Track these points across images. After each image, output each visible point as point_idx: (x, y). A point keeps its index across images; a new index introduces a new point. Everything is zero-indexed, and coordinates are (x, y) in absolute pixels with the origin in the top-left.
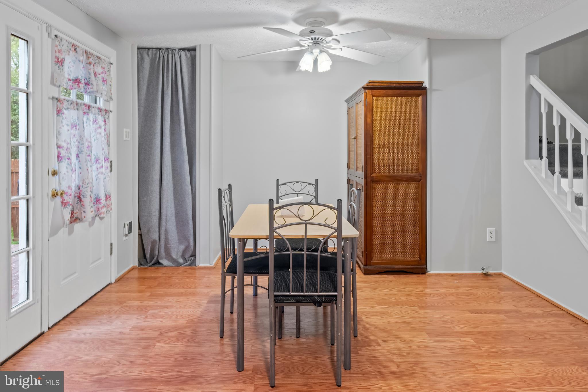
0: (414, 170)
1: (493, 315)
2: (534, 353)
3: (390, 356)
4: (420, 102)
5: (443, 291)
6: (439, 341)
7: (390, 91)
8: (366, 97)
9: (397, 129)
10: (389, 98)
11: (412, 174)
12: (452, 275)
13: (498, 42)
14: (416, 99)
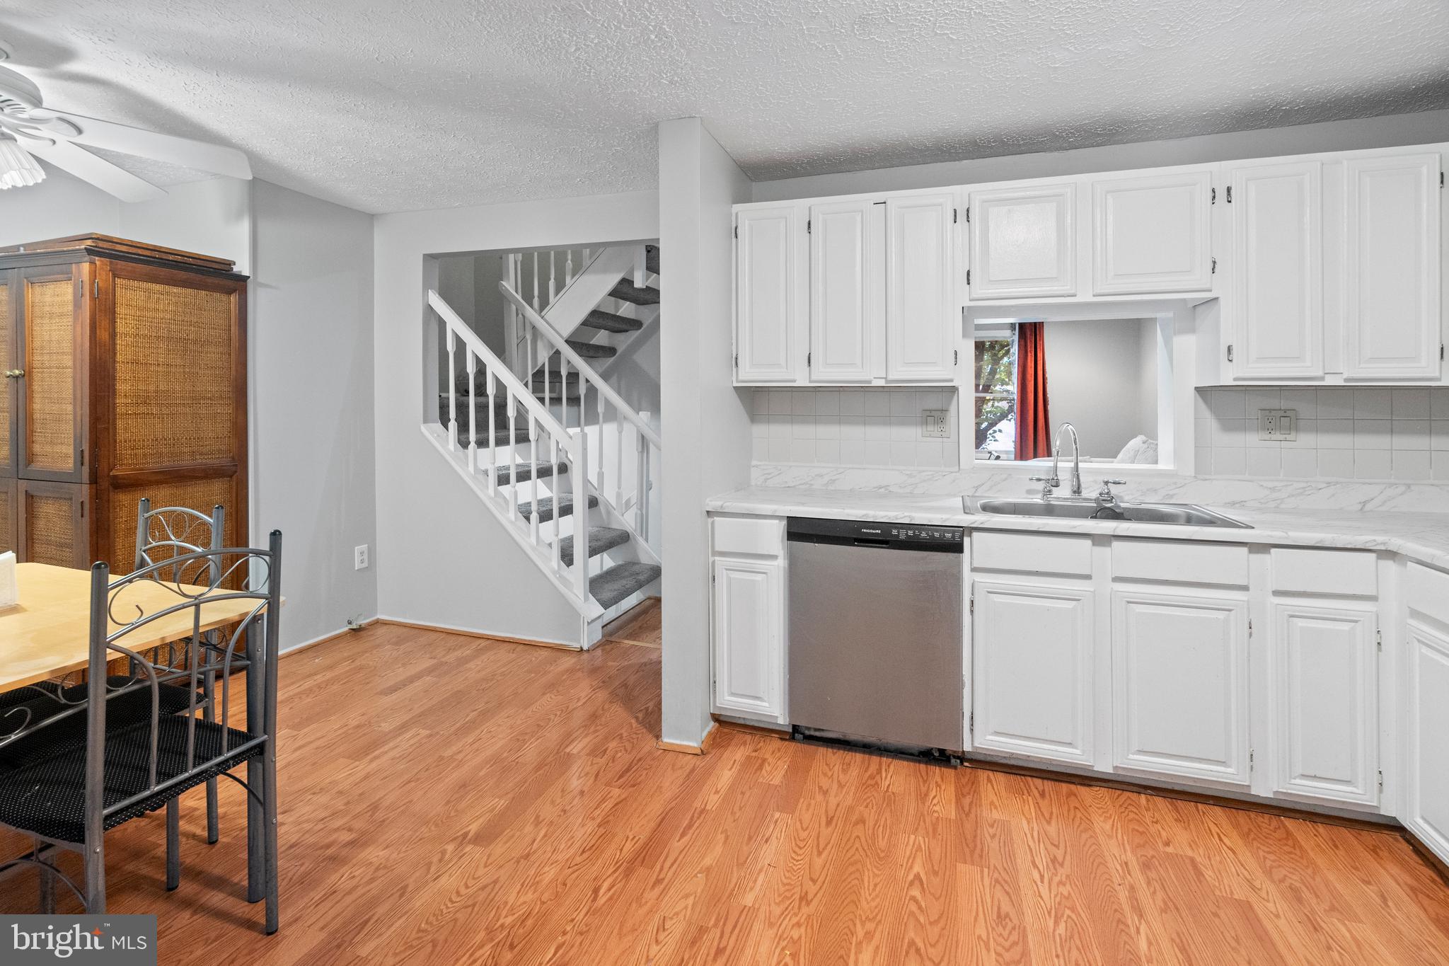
0: (220, 451)
1: (416, 684)
2: (500, 704)
3: (320, 826)
4: (232, 306)
5: (308, 684)
6: (376, 758)
7: (164, 272)
8: (93, 275)
9: (179, 362)
10: (158, 287)
11: (216, 461)
12: (301, 651)
13: (370, 218)
14: (224, 297)
